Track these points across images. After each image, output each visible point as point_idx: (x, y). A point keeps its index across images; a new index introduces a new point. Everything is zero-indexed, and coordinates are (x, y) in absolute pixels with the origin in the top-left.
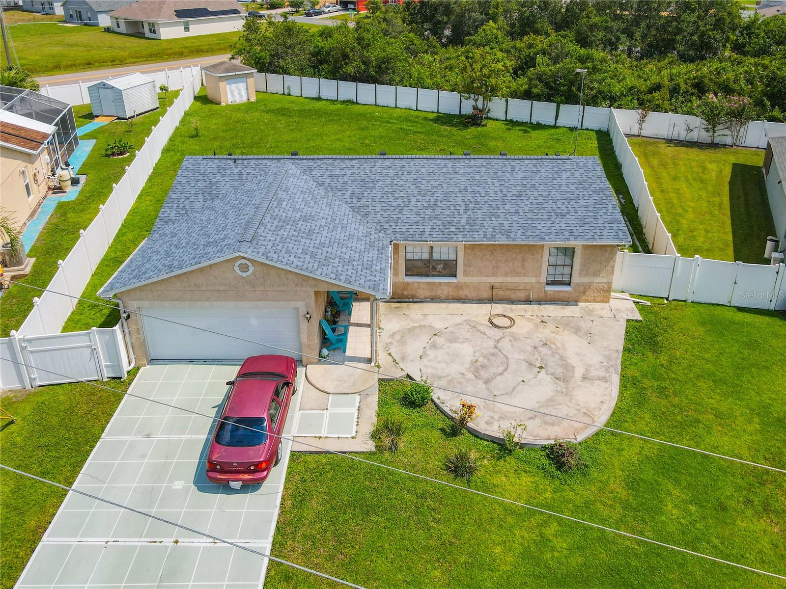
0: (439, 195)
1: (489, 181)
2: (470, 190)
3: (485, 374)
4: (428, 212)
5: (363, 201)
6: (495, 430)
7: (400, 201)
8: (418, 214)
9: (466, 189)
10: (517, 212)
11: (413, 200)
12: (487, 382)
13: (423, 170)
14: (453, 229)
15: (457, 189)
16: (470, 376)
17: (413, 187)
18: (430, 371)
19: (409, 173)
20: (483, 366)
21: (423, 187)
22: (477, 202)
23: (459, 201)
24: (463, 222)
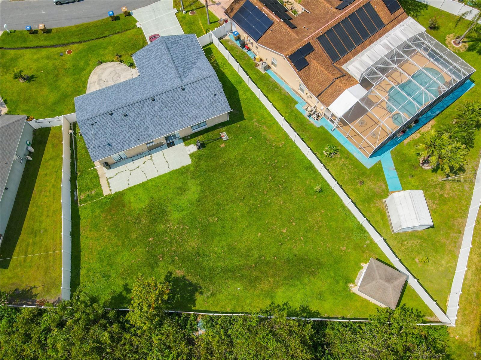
0: (129, 91)
1: (114, 100)
2: (121, 96)
3: (117, 75)
4: (132, 86)
5: (152, 82)
6: (113, 63)
7: (141, 86)
8: (135, 84)
9: (122, 96)
10: (106, 95)
11: (137, 87)
12: (116, 73)
13: (136, 96)
14: (124, 84)
15: (124, 94)
16: (120, 73)
17: (138, 90)
18: (129, 72)
19: (141, 94)
20: (118, 77)
21: (135, 92)
22: (118, 93)
23: (123, 92)
24: (121, 87)
